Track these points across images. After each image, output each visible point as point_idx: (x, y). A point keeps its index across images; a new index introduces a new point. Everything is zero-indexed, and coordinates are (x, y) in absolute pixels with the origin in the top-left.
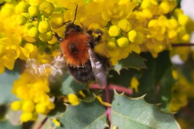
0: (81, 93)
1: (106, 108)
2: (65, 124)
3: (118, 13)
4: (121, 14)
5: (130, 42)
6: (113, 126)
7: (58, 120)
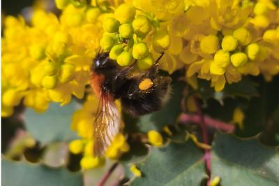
0: (167, 130)
1: (203, 151)
2: (148, 174)
3: (231, 20)
4: (236, 21)
5: (249, 60)
6: (214, 177)
7: (138, 168)
